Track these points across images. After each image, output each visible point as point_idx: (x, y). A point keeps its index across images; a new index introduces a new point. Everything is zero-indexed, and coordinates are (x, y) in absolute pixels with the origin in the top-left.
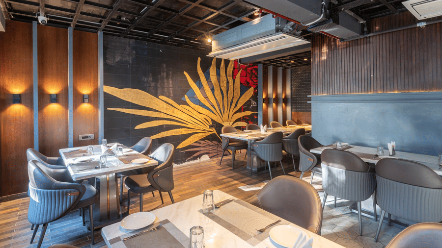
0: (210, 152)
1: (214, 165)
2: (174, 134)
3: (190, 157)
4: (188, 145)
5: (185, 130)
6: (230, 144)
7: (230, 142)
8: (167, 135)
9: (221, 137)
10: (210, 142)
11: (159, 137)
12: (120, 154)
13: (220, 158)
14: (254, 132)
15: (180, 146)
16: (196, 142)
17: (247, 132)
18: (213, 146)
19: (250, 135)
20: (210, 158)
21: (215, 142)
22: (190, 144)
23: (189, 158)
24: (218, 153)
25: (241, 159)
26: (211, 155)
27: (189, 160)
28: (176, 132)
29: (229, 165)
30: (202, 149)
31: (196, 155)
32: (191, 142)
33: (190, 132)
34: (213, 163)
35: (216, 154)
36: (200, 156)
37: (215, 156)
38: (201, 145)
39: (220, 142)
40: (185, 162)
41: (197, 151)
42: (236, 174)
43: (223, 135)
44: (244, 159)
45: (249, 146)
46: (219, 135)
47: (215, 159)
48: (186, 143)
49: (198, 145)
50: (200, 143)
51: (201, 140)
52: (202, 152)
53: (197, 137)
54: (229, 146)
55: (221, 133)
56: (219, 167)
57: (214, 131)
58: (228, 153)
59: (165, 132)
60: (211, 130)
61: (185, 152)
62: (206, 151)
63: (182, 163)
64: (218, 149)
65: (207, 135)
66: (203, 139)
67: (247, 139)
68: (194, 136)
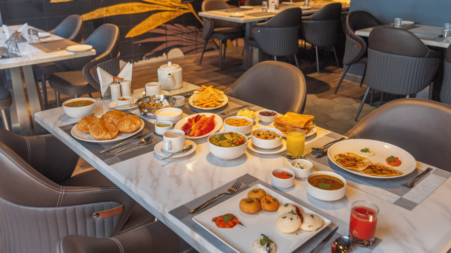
0: (184, 44)
1: (190, 65)
2: (119, 13)
3: (149, 51)
4: (144, 31)
5: (138, 6)
6: (216, 30)
7: (216, 27)
8: (108, 15)
9: (201, 17)
10: (184, 28)
11: (95, 17)
12: (35, 39)
13: (201, 54)
14: (257, 10)
15: (131, 34)
16: (159, 27)
17: (245, 10)
18: (188, 33)
19: (249, 15)
20: (185, 53)
21: (193, 28)
22: (148, 29)
23: (148, 54)
24: (198, 46)
25: (235, 56)
26: (186, 49)
27: (149, 57)
28: (123, 9)
29: (214, 65)
30: (169, 38)
31: (160, 48)
32: (150, 26)
33: (147, 10)
34: (189, 61)
35: (194, 47)
36: (166, 51)
37: (192, 50)
38: (168, 33)
39: (200, 26)
40: (142, 59)
41: (161, 43)
42: (224, 76)
43: (204, 14)
44: (241, 55)
45: (247, 34)
46: (197, 14)
47: (193, 55)
48: (142, 29)
49: (162, 31)
50: (165, 29)
51: (168, 23)
52: (169, 44)
53: (161, 17)
54: (214, 32)
55: (201, 11)
56: (198, 68)
57: (190, 9)
58: (214, 47)
59: (105, 9)
60: (184, 6)
61: (142, 43)
62: (177, 43)
63: (137, 61)
64: (198, 39)
65: (178, 14)
66: (171, 22)
67: (242, 20)
68: (154, 15)
